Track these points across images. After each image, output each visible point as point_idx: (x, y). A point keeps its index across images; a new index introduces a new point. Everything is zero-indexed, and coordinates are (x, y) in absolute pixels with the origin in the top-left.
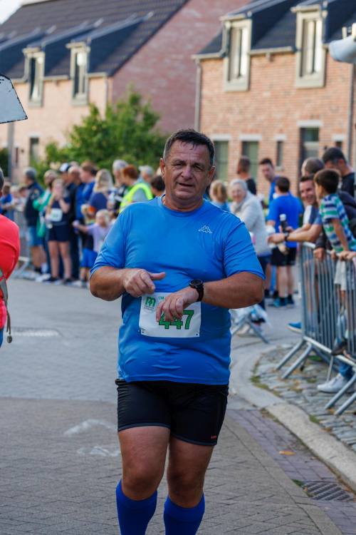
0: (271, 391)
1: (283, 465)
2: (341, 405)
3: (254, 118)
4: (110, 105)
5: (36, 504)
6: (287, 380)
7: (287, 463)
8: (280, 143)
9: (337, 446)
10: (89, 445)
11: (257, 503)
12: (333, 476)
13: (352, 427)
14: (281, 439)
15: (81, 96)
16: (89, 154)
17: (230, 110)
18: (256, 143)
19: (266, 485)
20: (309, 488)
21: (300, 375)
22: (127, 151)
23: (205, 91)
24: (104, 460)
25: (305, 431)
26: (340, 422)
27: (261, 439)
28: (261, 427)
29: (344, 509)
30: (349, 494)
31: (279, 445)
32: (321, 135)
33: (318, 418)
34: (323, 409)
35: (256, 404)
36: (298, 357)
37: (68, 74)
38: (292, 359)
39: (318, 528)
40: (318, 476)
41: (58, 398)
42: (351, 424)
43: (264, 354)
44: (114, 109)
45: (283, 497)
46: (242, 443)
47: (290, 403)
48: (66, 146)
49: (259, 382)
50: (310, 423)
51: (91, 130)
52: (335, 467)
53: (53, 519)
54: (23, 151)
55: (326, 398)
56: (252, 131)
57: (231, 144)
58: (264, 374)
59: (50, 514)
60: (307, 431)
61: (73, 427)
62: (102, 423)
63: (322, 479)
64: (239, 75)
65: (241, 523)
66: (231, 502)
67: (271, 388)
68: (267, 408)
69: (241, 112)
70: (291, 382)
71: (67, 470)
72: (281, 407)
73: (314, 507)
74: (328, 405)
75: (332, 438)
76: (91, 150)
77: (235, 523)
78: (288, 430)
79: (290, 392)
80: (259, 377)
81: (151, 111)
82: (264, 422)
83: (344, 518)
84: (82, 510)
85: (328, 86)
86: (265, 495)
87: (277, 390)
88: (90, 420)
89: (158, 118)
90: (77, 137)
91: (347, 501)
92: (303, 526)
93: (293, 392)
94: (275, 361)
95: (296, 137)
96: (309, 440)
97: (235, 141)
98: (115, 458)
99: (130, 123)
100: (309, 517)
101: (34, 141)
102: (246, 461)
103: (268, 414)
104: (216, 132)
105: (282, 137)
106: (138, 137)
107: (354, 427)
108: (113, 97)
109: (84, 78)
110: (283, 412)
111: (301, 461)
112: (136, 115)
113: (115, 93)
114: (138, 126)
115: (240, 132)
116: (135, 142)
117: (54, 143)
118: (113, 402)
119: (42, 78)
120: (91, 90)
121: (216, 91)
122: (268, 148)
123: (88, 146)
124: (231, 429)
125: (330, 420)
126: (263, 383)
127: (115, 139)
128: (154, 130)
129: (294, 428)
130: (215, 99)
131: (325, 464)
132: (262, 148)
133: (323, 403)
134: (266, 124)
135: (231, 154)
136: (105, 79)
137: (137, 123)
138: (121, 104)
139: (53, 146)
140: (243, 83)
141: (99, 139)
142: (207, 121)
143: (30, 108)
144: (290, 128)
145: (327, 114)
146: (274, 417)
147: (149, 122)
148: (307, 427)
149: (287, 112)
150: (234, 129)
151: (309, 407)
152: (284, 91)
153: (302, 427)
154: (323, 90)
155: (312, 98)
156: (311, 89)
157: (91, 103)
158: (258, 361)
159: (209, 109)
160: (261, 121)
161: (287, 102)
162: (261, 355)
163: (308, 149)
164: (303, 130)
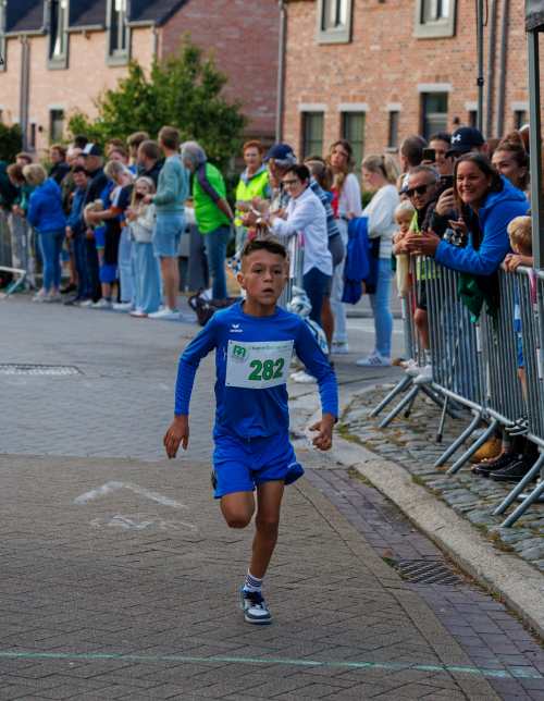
0: (364, 444)
1: (372, 539)
2: (455, 462)
3: (358, 79)
4: (158, 64)
5: (28, 588)
6: (386, 430)
8: (393, 114)
9: (446, 514)
10: (108, 513)
11: (329, 587)
12: (439, 553)
13: (469, 489)
14: (370, 506)
15: (120, 52)
17: (325, 69)
18: (361, 114)
19: (343, 564)
20: (404, 569)
21: (405, 423)
23: (290, 44)
24: (125, 533)
25: (405, 495)
26: (454, 482)
27: (345, 506)
28: (345, 490)
29: (448, 595)
30: (458, 576)
31: (367, 513)
32: (450, 103)
33: (424, 478)
34: (432, 467)
35: (342, 461)
36: (403, 397)
37: (103, 22)
38: (393, 402)
39: (410, 618)
40: (418, 552)
41: (71, 454)
42: (469, 485)
43: (357, 396)
44: (164, 70)
45: (366, 579)
46: (318, 511)
47: (388, 459)
48: (99, 119)
49: (348, 432)
50: (412, 484)
51: (132, 96)
52: (441, 541)
53: (49, 608)
54: (41, 129)
55: (437, 452)
56: (354, 99)
57: (326, 116)
58: (354, 422)
59: (47, 602)
60: (408, 495)
61: (87, 491)
62: (129, 486)
63: (423, 556)
64: (338, 21)
65: (306, 612)
66: (296, 585)
67: (363, 440)
68: (356, 466)
69: (339, 73)
70: (392, 432)
71: (73, 546)
72: (375, 465)
73: (409, 592)
74: (438, 461)
75: (441, 503)
78: (383, 494)
79: (389, 445)
80: (348, 426)
81: (214, 72)
82: (350, 485)
83: (448, 606)
84: (90, 596)
85: (459, 34)
86: (341, 577)
87: (372, 442)
88: (111, 483)
89: (224, 81)
90: (113, 108)
91: (455, 585)
92: (390, 616)
93: (394, 445)
94: (370, 405)
95: (415, 105)
96: (410, 506)
97: (332, 112)
98: (141, 530)
99: (186, 87)
100: (399, 604)
101: (56, 115)
102: (320, 535)
103: (358, 474)
104: (305, 100)
105: (396, 107)
106: (196, 107)
107: (472, 489)
108: (164, 53)
109: (124, 27)
110: (378, 472)
111: (397, 535)
112: (193, 77)
113: (167, 48)
114: (197, 92)
115: (339, 99)
116: (192, 112)
117: (81, 116)
118: (147, 460)
119: (66, 28)
120: (134, 43)
121: (306, 44)
122: (377, 120)
123: (127, 120)
124: (306, 494)
125: (440, 481)
126: (352, 433)
127: (165, 109)
128: (219, 96)
129: (392, 492)
130: (304, 55)
131: (430, 539)
132: (369, 122)
133: (433, 459)
134: (374, 88)
135: (326, 130)
136: (152, 29)
137: (195, 88)
138: (173, 61)
139: (80, 121)
140: (343, 32)
141: (143, 110)
142: (294, 84)
143: (51, 70)
144: (408, 94)
145: (458, 74)
146: (365, 478)
147: (212, 86)
148: (407, 490)
149: (404, 72)
150: (331, 96)
151: (413, 465)
152: (399, 42)
153: (401, 490)
154: (452, 41)
155: (439, 52)
156: (436, 39)
157: (133, 61)
158: (349, 406)
159: (296, 69)
160: (367, 84)
161: (402, 57)
162: (353, 398)
163: (433, 122)
164: (425, 97)
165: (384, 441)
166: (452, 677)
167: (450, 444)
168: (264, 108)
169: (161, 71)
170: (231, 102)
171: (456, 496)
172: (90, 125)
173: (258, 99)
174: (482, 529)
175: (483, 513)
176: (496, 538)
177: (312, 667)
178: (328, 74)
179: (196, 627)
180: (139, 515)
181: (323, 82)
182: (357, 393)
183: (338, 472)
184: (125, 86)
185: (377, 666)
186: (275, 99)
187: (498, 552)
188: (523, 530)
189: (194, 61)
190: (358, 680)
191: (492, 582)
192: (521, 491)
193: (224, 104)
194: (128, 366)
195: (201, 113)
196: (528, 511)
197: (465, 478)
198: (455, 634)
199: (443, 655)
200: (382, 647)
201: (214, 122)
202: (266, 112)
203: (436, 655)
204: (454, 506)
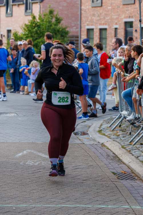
0: (106, 136)
1: (109, 166)
2: (135, 141)
3: (104, 18)
4: (41, 15)
6: (113, 131)
8: (116, 29)
9: (132, 158)
10: (26, 160)
11: (95, 182)
12: (130, 170)
14: (109, 156)
15: (28, 11)
16: (32, 36)
17: (94, 15)
18: (106, 29)
19: (99, 174)
20: (119, 176)
21: (119, 129)
23: (83, 7)
24: (31, 166)
26: (134, 148)
27: (100, 156)
28: (101, 151)
29: (132, 184)
30: (136, 177)
31: (107, 158)
32: (134, 25)
33: (125, 146)
34: (128, 143)
35: (99, 142)
36: (119, 121)
37: (23, 1)
38: (116, 122)
39: (120, 191)
40: (123, 170)
42: (139, 148)
45: (106, 179)
46: (92, 158)
47: (114, 141)
48: (22, 33)
49: (101, 132)
50: (122, 148)
51: (33, 25)
52: (130, 166)
54: (4, 36)
55: (129, 138)
56: (103, 24)
57: (94, 30)
58: (104, 129)
60: (120, 152)
61: (19, 153)
62: (32, 151)
63: (125, 171)
67: (106, 135)
68: (104, 143)
69: (99, 16)
70: (115, 132)
71: (15, 171)
72: (110, 143)
73: (120, 183)
74: (130, 141)
75: (130, 154)
77: (85, 190)
78: (112, 152)
79: (115, 136)
80: (101, 130)
81: (58, 17)
82: (102, 149)
86: (99, 179)
87: (109, 135)
88: (27, 150)
89: (62, 20)
90: (27, 29)
91: (134, 180)
92: (114, 191)
94: (109, 123)
95: (123, 26)
96: (121, 155)
97: (96, 29)
98: (36, 165)
99: (50, 22)
100: (117, 187)
101: (9, 31)
102: (92, 165)
103: (104, 146)
104: (88, 25)
105: (117, 26)
106: (53, 28)
107: (140, 150)
108: (42, 11)
110: (111, 145)
111: (117, 165)
112: (52, 19)
113: (43, 9)
114: (53, 24)
115: (99, 25)
116: (52, 30)
117: (17, 32)
118: (38, 143)
119: (11, 3)
120: (33, 8)
121: (87, 7)
122: (111, 31)
123: (31, 33)
124: (88, 152)
125: (130, 147)
126: (103, 133)
127: (43, 29)
128: (60, 25)
129: (115, 151)
130: (87, 10)
131: (126, 165)
132: (108, 31)
133: (128, 140)
134: (110, 21)
135: (95, 35)
136: (39, 3)
137: (52, 22)
138: (45, 14)
139: (16, 34)
140: (99, 3)
141: (36, 30)
142: (84, 20)
143: (7, 17)
144: (120, 22)
145: (136, 16)
146: (107, 147)
147: (58, 21)
148: (120, 151)
149: (119, 15)
150: (96, 23)
151: (122, 142)
152: (117, 6)
153: (118, 150)
154: (134, 5)
155: (130, 9)
156: (128, 4)
157: (33, 14)
158: (102, 124)
159: (85, 15)
160: (107, 19)
161: (118, 11)
162: (103, 121)
163: (128, 31)
164: (126, 23)
165: (113, 135)
166: (133, 209)
167: (133, 135)
168: (75, 28)
169: (41, 17)
170: (64, 27)
171: (135, 152)
172: (19, 35)
173: (73, 25)
177: (89, 207)
178: (95, 17)
180: (35, 161)
181: (93, 19)
182: (104, 119)
183: (98, 145)
184: (30, 22)
185: (109, 206)
186: (78, 25)
189: (52, 14)
190: (103, 211)
193: (62, 27)
194: (32, 112)
195: (55, 30)
197: (138, 146)
198: (134, 196)
199: (130, 203)
200: (111, 201)
201: (59, 33)
202: (75, 29)
203: (128, 203)
204: (134, 155)
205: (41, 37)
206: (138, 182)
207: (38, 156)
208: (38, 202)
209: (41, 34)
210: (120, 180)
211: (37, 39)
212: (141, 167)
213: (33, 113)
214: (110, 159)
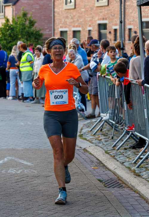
0: (88, 140)
1: (93, 173)
2: (118, 146)
3: (78, 20)
4: (14, 18)
6: (95, 136)
7: (95, 172)
8: (90, 31)
9: (117, 164)
10: (7, 168)
11: (81, 191)
12: (116, 177)
13: (123, 155)
14: (93, 162)
15: (1, 14)
16: (5, 39)
17: (67, 17)
18: (79, 31)
19: (85, 182)
20: (105, 183)
21: (102, 133)
22: (22, 37)
23: (56, 10)
24: (14, 175)
25: (103, 158)
26: (118, 153)
27: (84, 162)
28: (84, 157)
29: (121, 192)
30: (123, 185)
31: (91, 164)
32: (107, 26)
33: (109, 152)
34: (110, 148)
35: (81, 147)
36: (100, 125)
38: (97, 126)
39: (109, 201)
40: (109, 177)
42: (123, 154)
43: (84, 124)
44: (16, 19)
45: (93, 187)
46: (75, 164)
47: (96, 145)
49: (83, 137)
50: (105, 154)
51: (6, 28)
52: (116, 173)
55: (112, 143)
56: (77, 26)
57: (68, 32)
58: (85, 133)
60: (104, 158)
62: (13, 158)
63: (111, 178)
64: (71, 2)
65: (75, 200)
66: (71, 191)
67: (88, 139)
68: (86, 148)
69: (72, 18)
70: (97, 136)
72: (92, 148)
73: (107, 191)
74: (113, 146)
75: (115, 160)
76: (7, 38)
78: (96, 157)
79: (96, 141)
80: (82, 135)
81: (32, 20)
82: (85, 155)
83: (121, 196)
85: (110, 5)
86: (85, 187)
87: (91, 140)
88: (7, 158)
89: (36, 22)
91: (122, 188)
92: (103, 200)
93: (98, 141)
94: (89, 127)
95: (96, 28)
96: (105, 161)
97: (70, 31)
98: (19, 173)
99: (23, 25)
100: (105, 196)
102: (77, 172)
103: (87, 151)
104: (61, 27)
105: (90, 28)
106: (27, 31)
107: (125, 155)
108: (16, 14)
109: (2, 6)
110: (93, 150)
111: (101, 171)
112: (25, 21)
113: (16, 12)
114: (27, 26)
115: (72, 27)
116: (26, 33)
118: (18, 149)
120: (6, 11)
121: (61, 9)
122: (85, 33)
125: (114, 153)
127: (17, 32)
128: (34, 28)
129: (98, 157)
130: (60, 13)
131: (112, 172)
132: (82, 33)
133: (111, 145)
134: (83, 23)
135: (68, 37)
136: (11, 6)
137: (26, 25)
138: (19, 17)
140: (73, 5)
141: (9, 33)
142: (57, 22)
144: (94, 24)
145: (110, 17)
146: (89, 152)
147: (32, 24)
148: (104, 156)
149: (92, 17)
150: (69, 26)
151: (105, 147)
152: (91, 8)
153: (102, 156)
154: (108, 7)
155: (103, 11)
156: (102, 6)
157: (6, 17)
158: (82, 128)
159: (58, 17)
160: (81, 22)
161: (92, 12)
162: (83, 125)
163: (102, 33)
164: (100, 25)
165: (95, 139)
170: (38, 29)
171: (119, 157)
173: (46, 27)
174: (129, 168)
175: (129, 163)
176: (134, 172)
178: (68, 19)
179: (39, 207)
180: (18, 168)
181: (67, 21)
183: (80, 150)
184: (4, 25)
186: (52, 27)
187: (135, 176)
188: (143, 168)
189: (26, 16)
191: (134, 187)
192: (141, 155)
193: (36, 29)
195: (28, 33)
196: (144, 162)
198: (124, 205)
199: (121, 213)
200: (101, 211)
201: (33, 36)
202: (49, 31)
203: (119, 213)
204: (119, 161)
205: (15, 40)
206: (125, 189)
207: (20, 163)
208: (25, 214)
209: (15, 37)
210: (107, 188)
211: (10, 42)
212: (128, 173)
213: (10, 118)
214: (94, 165)
